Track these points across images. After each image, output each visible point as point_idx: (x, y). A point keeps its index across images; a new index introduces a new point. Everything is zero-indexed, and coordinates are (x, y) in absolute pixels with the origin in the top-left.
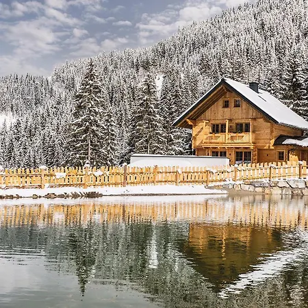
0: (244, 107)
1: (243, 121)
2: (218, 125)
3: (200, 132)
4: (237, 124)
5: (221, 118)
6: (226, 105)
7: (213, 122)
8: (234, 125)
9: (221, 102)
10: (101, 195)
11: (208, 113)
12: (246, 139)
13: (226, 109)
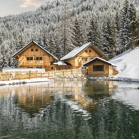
0: (39, 51)
1: (39, 56)
2: (29, 57)
3: (22, 60)
4: (37, 57)
5: (30, 55)
6: (32, 50)
7: (27, 56)
8: (36, 58)
9: (30, 49)
10: (26, 83)
11: (25, 53)
12: (41, 63)
13: (32, 52)
